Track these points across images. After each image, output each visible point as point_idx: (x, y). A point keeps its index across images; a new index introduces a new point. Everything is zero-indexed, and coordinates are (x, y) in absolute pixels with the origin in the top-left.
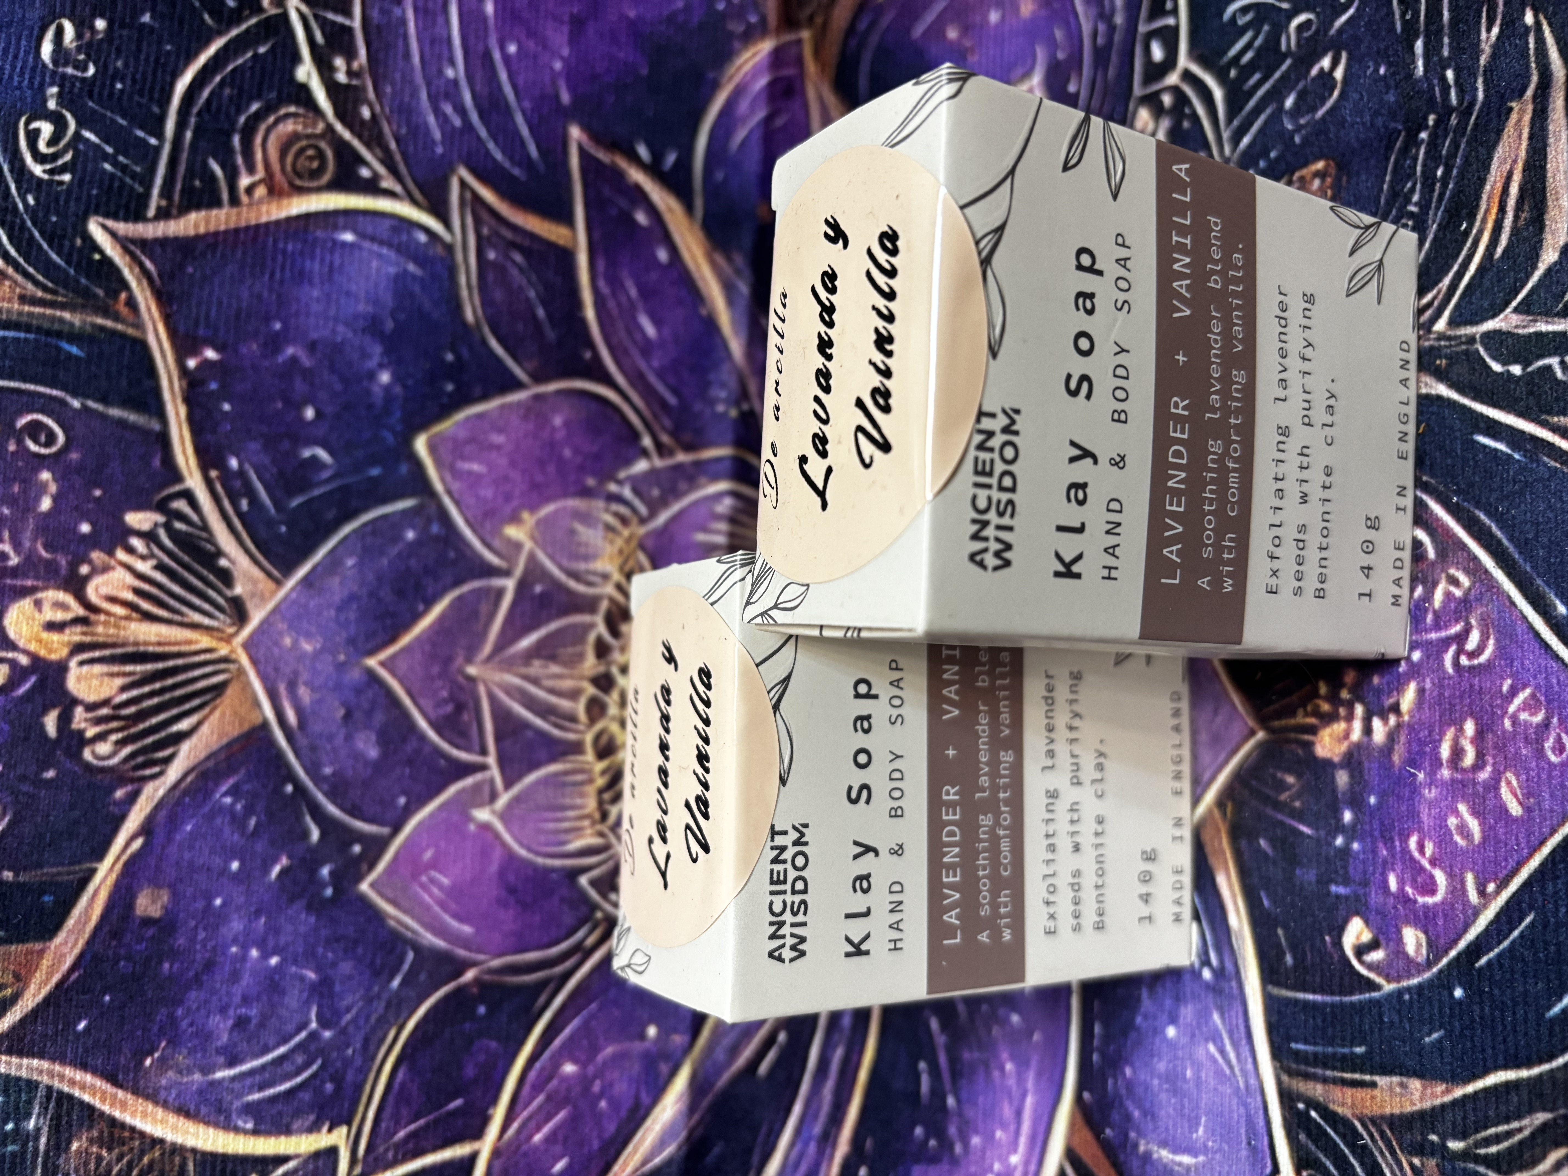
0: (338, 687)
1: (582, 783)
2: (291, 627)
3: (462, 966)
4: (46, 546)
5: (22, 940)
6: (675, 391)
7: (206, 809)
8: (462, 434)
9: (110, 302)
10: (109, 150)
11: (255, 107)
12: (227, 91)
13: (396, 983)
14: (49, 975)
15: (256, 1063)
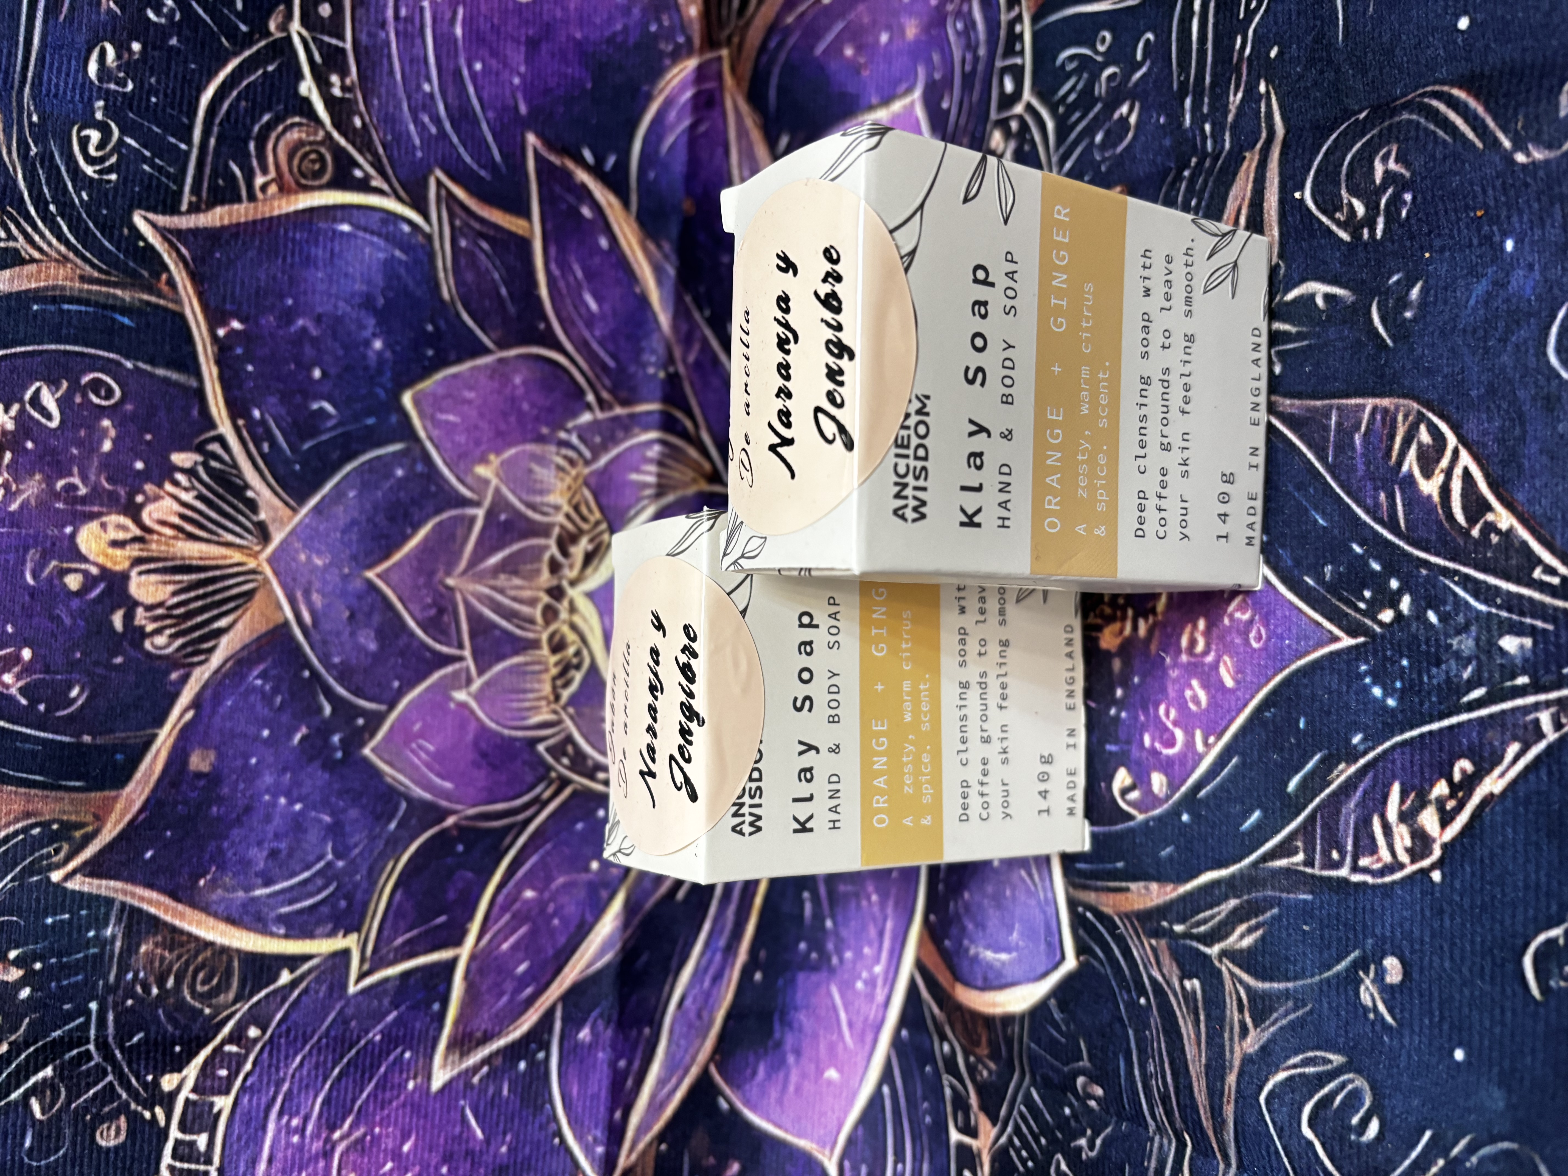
0: (344, 594)
1: (540, 672)
2: (305, 546)
3: (445, 813)
4: (108, 480)
5: (102, 788)
6: (613, 356)
7: (242, 689)
8: (441, 391)
9: (154, 281)
10: (147, 154)
11: (266, 118)
12: (243, 104)
13: (393, 826)
14: (122, 815)
15: (286, 884)
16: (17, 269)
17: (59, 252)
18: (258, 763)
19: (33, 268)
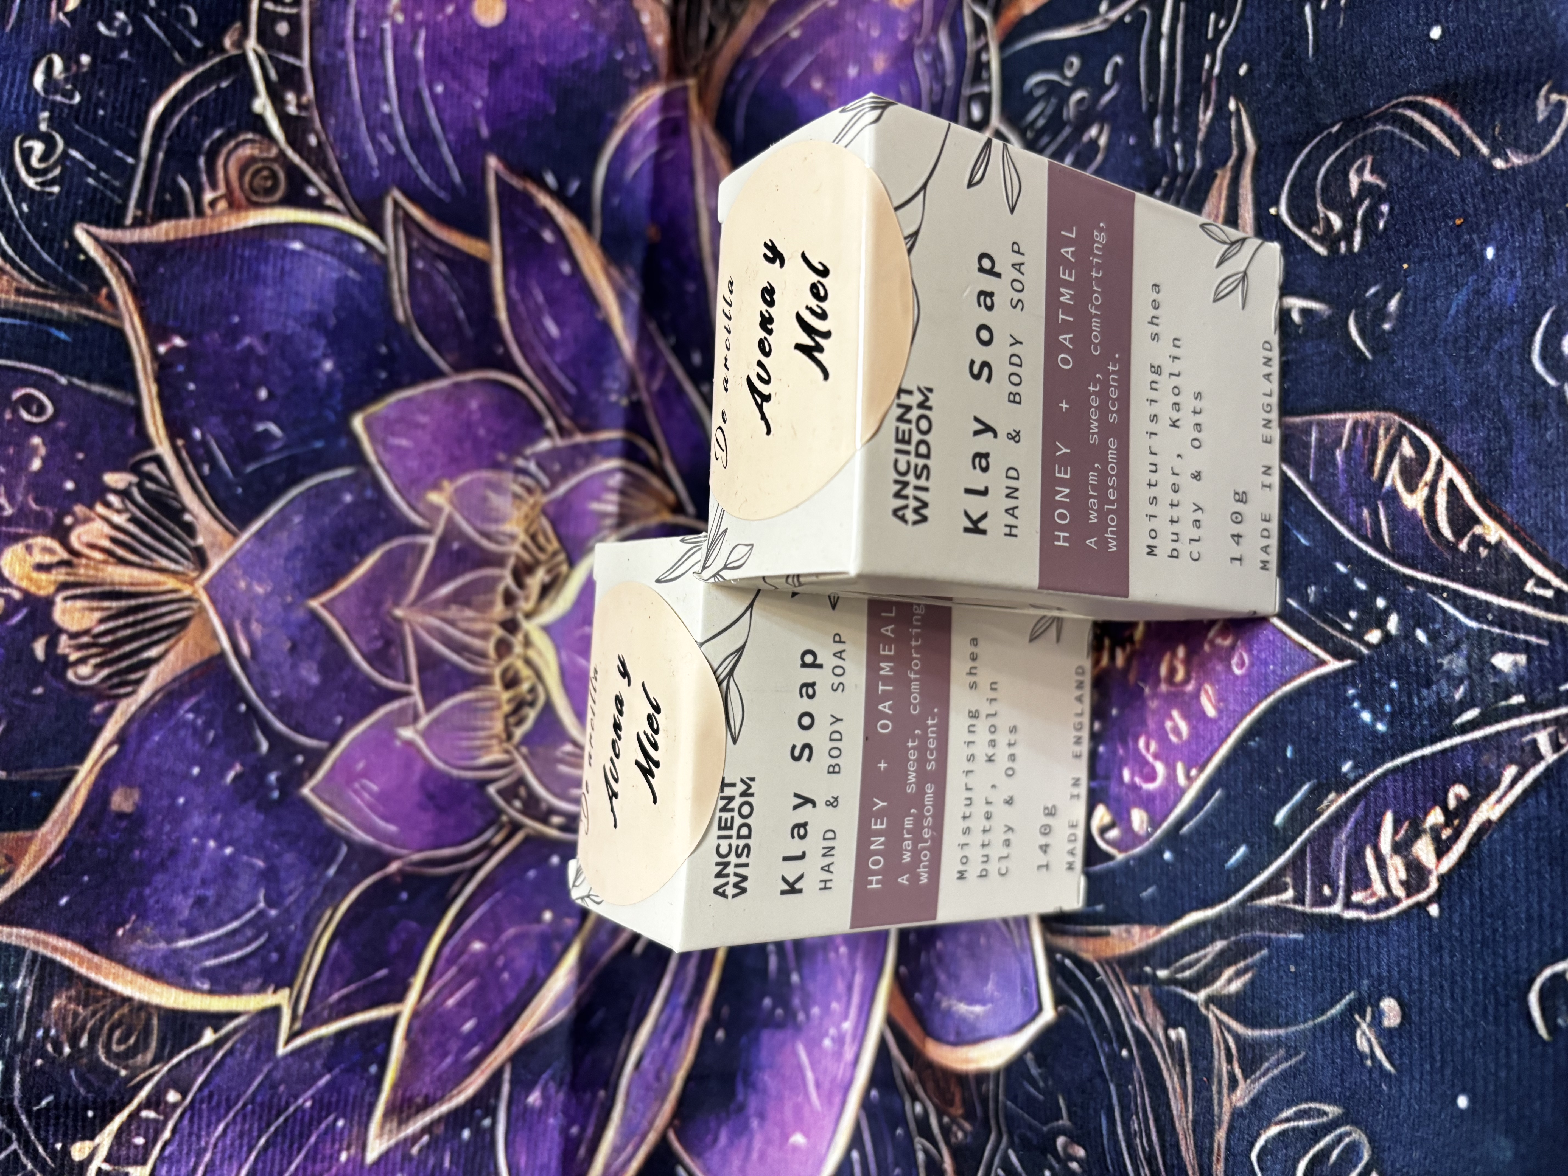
0: (286, 624)
1: (492, 709)
2: (245, 573)
3: (388, 859)
4: (37, 500)
5: (15, 829)
6: (575, 382)
7: (172, 723)
8: (393, 415)
9: (93, 295)
10: (92, 166)
11: (218, 133)
12: (194, 119)
13: (332, 871)
14: (37, 858)
15: (212, 935)
18: (186, 803)
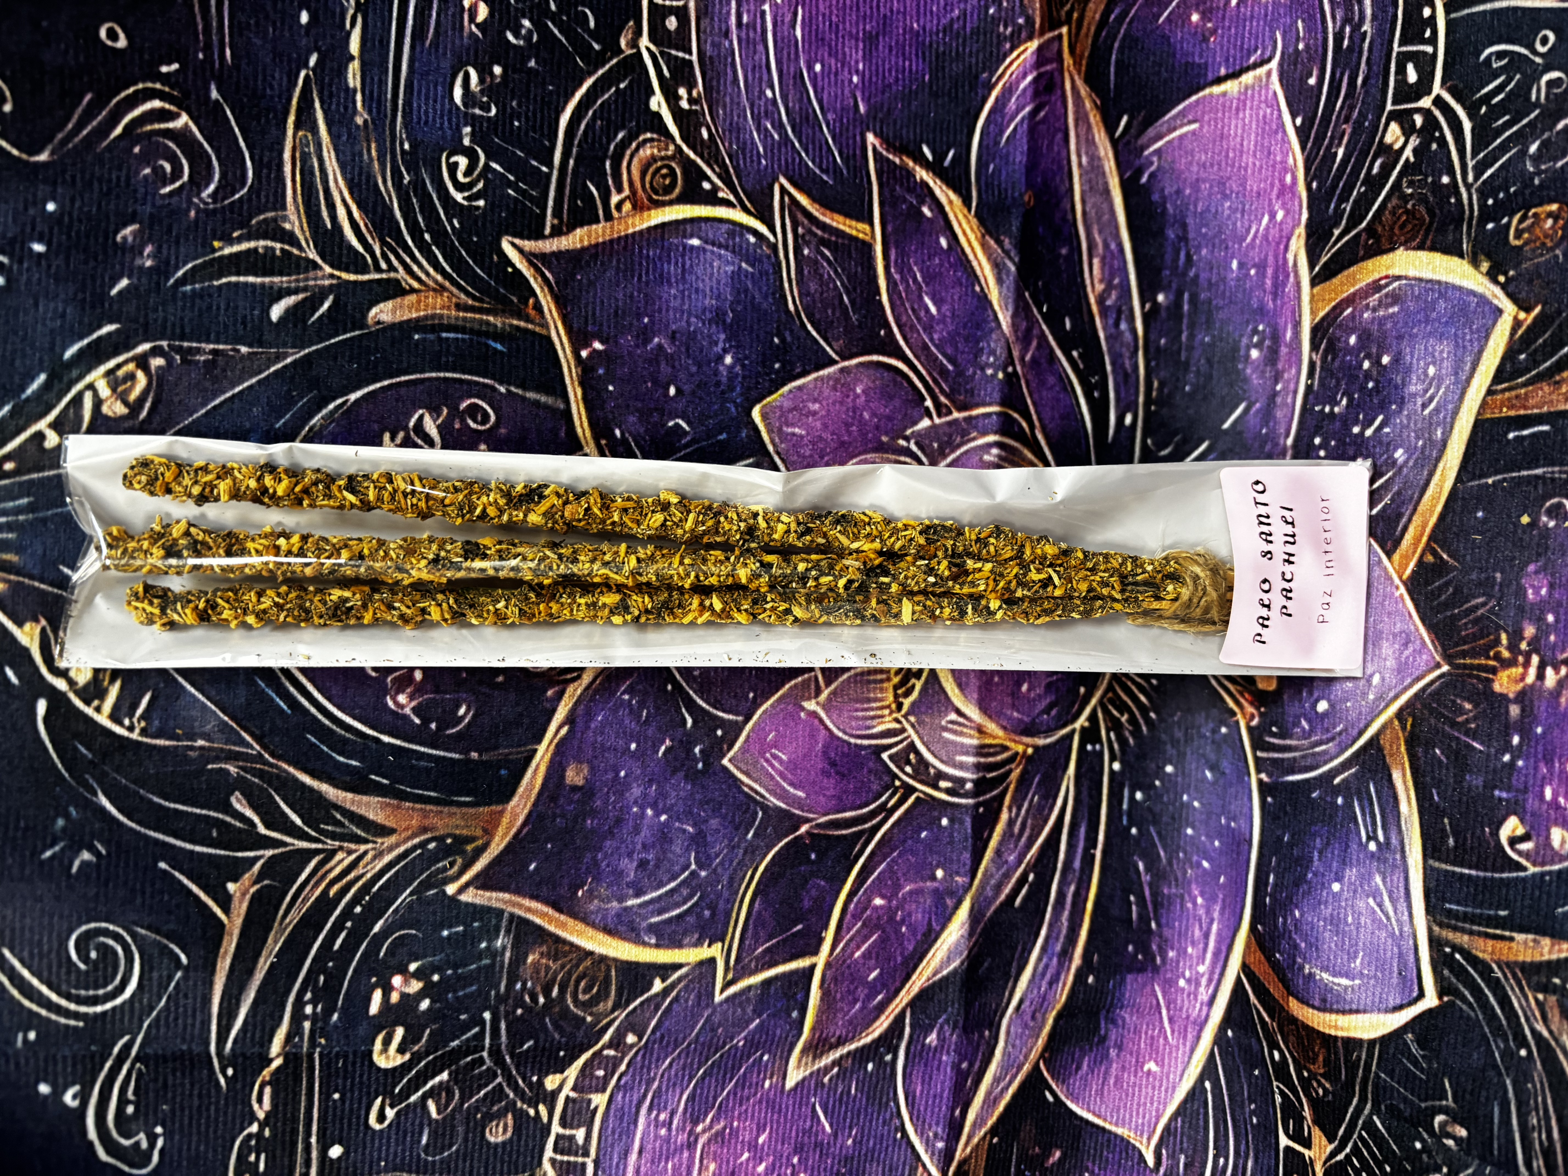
3: (798, 822)
5: (489, 803)
6: (951, 359)
7: (612, 703)
8: (787, 404)
9: (522, 306)
10: (512, 178)
11: (621, 135)
12: (599, 123)
13: (750, 836)
14: (508, 829)
15: (654, 894)
16: (399, 300)
17: (436, 281)
18: (626, 776)
19: (413, 298)
